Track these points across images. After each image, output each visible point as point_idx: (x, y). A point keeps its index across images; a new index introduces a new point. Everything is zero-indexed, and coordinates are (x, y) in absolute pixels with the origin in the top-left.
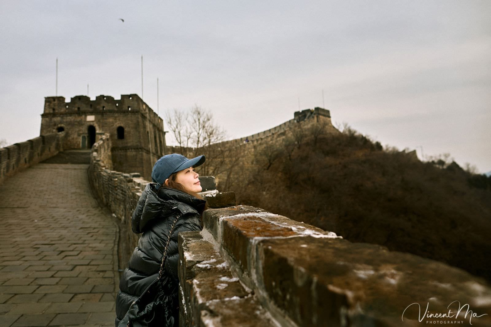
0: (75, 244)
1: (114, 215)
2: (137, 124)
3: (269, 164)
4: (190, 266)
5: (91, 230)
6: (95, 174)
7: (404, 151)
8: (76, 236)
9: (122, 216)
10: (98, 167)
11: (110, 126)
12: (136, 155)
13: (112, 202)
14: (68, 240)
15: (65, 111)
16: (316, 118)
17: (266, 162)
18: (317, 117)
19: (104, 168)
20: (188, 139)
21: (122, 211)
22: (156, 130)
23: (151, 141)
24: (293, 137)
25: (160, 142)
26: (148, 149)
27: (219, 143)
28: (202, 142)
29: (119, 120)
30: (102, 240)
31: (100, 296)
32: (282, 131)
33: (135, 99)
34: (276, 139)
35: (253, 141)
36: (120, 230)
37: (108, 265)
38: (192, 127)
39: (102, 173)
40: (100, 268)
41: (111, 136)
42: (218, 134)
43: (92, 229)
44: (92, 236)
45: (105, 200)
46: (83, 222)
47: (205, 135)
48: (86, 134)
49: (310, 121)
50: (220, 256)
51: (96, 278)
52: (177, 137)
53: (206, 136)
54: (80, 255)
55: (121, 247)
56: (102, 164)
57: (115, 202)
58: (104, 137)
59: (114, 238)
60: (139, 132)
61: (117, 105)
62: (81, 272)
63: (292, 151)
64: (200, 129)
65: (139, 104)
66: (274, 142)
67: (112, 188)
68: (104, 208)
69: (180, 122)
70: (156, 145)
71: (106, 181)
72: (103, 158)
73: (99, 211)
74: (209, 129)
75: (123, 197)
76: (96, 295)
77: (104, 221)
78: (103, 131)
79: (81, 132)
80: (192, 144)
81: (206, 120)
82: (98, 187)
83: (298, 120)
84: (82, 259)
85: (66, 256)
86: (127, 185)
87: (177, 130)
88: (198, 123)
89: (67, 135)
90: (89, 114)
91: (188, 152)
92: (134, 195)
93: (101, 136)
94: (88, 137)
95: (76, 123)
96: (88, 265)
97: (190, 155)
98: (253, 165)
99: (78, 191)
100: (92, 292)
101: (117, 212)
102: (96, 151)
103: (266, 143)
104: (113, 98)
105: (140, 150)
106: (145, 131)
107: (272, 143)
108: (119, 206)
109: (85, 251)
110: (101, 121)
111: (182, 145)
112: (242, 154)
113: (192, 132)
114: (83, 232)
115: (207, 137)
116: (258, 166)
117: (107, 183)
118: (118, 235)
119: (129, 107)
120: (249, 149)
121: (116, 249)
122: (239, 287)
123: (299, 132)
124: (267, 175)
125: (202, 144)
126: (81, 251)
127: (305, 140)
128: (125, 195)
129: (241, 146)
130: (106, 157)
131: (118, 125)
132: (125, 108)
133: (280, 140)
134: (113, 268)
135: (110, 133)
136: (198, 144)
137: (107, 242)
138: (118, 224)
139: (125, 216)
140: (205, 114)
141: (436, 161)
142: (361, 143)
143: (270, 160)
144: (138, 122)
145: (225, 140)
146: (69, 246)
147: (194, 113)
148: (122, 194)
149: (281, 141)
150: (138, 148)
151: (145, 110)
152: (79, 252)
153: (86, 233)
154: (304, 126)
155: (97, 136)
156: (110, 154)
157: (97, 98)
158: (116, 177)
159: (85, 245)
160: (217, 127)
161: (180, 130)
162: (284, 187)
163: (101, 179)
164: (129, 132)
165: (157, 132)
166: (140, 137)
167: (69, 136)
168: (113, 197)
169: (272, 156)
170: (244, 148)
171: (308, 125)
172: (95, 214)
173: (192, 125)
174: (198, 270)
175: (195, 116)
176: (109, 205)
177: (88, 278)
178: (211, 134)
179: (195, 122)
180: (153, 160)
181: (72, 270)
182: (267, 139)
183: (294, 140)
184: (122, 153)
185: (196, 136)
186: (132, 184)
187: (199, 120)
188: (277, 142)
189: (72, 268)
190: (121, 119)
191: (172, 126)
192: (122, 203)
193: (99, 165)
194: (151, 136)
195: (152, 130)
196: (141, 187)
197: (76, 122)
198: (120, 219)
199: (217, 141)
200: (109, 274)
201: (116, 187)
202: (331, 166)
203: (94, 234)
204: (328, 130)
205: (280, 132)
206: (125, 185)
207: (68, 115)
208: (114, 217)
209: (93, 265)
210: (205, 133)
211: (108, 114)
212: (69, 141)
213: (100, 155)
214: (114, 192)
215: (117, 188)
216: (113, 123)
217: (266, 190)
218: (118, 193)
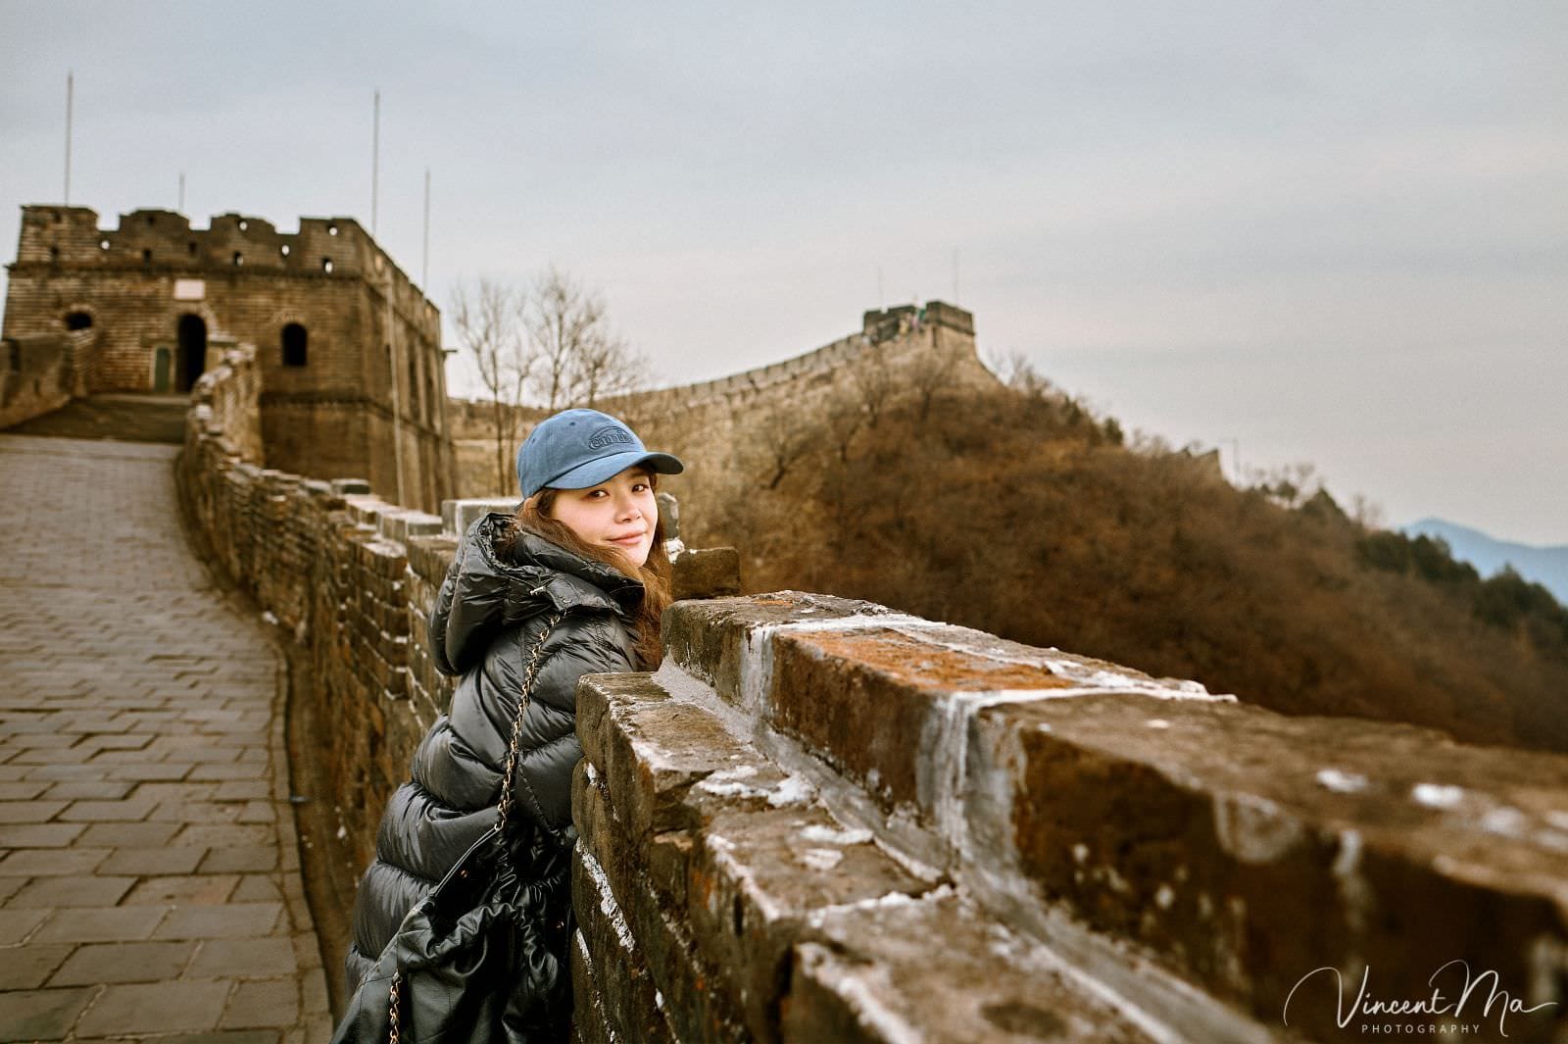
0: (132, 710)
1: (268, 616)
2: (353, 322)
3: (776, 472)
4: (667, 789)
5: (187, 665)
6: (204, 477)
7: (1186, 450)
8: (136, 685)
9: (297, 620)
10: (217, 455)
11: (258, 320)
12: (346, 423)
13: (264, 574)
14: (108, 698)
15: (98, 259)
16: (929, 335)
17: (768, 466)
18: (934, 330)
19: (235, 461)
20: (522, 377)
21: (301, 603)
22: (417, 342)
23: (398, 377)
24: (855, 390)
25: (429, 383)
26: (386, 404)
27: (624, 398)
28: (567, 390)
29: (291, 301)
30: (231, 700)
31: (226, 884)
32: (824, 369)
33: (348, 234)
34: (804, 392)
35: (729, 396)
36: (291, 666)
37: (253, 780)
38: (536, 341)
39: (230, 475)
40: (224, 793)
41: (262, 354)
42: (622, 369)
43: (191, 662)
44: (193, 686)
45: (236, 567)
46: (162, 639)
47: (579, 369)
48: (171, 341)
49: (912, 344)
50: (761, 756)
51: (214, 823)
52: (485, 367)
53: (583, 371)
54: (151, 749)
55: (295, 723)
56: (230, 447)
57: (273, 576)
58: (236, 356)
59: (272, 694)
60: (359, 347)
61: (286, 250)
62: (157, 807)
63: (853, 432)
64: (561, 349)
65: (360, 254)
66: (796, 402)
67: (263, 527)
68: (235, 594)
69: (497, 321)
70: (414, 393)
71: (244, 502)
72: (231, 426)
73: (218, 601)
74: (592, 350)
75: (303, 559)
76: (215, 879)
77: (234, 636)
78: (231, 335)
79: (154, 335)
80: (535, 393)
81: (582, 318)
82: (215, 521)
83: (876, 338)
84: (163, 761)
85: (102, 751)
86: (325, 520)
87: (486, 348)
88: (555, 327)
89: (102, 342)
90: (184, 274)
91: (518, 421)
92: (358, 551)
93: (226, 353)
94: (178, 351)
95: (137, 304)
96: (183, 780)
97: (525, 431)
98: (728, 473)
99: (141, 532)
100: (201, 870)
101: (281, 606)
102: (208, 400)
103: (772, 404)
104: (269, 228)
105: (360, 406)
106: (380, 342)
107: (790, 406)
108: (290, 587)
109: (169, 734)
110: (228, 300)
111: (501, 398)
112: (695, 435)
113: (537, 356)
114: (160, 671)
115: (585, 376)
116: (742, 474)
117: (246, 509)
118: (284, 682)
119: (326, 260)
120: (717, 419)
121: (279, 728)
122: (883, 863)
123: (875, 376)
124: (770, 507)
125: (568, 396)
126: (157, 735)
127: (893, 401)
128: (310, 552)
129: (690, 410)
130: (242, 425)
131: (286, 320)
132: (312, 261)
133: (814, 397)
134: (272, 793)
135: (257, 342)
136: (553, 395)
137: (249, 705)
138: (282, 647)
139: (310, 621)
140: (581, 301)
141: (1273, 486)
142: (1062, 420)
143: (780, 460)
144: (356, 312)
145: (643, 388)
146: (113, 718)
147: (545, 295)
148: (300, 546)
149: (819, 401)
150: (351, 400)
151: (381, 275)
152: (149, 737)
153: (173, 675)
154: (892, 356)
155: (210, 350)
156: (254, 412)
157: (214, 221)
158: (281, 492)
159: (166, 716)
160: (618, 344)
161: (498, 346)
162: (820, 546)
163: (225, 498)
164: (325, 345)
165: (419, 350)
166: (359, 361)
167: (111, 347)
168: (269, 556)
169: (789, 446)
170: (699, 418)
171: (904, 355)
172: (201, 613)
173: (537, 335)
174: (712, 804)
175: (549, 305)
176: (252, 581)
177: (186, 825)
178: (598, 365)
179: (548, 323)
180: (403, 441)
181: (125, 797)
182: (775, 391)
183: (858, 400)
184: (297, 411)
185: (549, 371)
186: (343, 517)
187: (561, 317)
188: (805, 401)
189: (124, 792)
190: (297, 301)
191: (470, 334)
192: (300, 578)
193: (219, 448)
194: (400, 361)
195: (404, 342)
196: (381, 527)
197: (138, 297)
198: (291, 632)
199: (616, 389)
200: (260, 812)
201: (281, 523)
202: (967, 486)
203: (201, 677)
204: (965, 374)
205: (815, 373)
206: (311, 518)
207: (108, 274)
208: (270, 623)
209: (202, 782)
210: (577, 360)
211: (253, 278)
212: (110, 362)
213: (219, 417)
214: (273, 542)
215: (282, 529)
216: (268, 310)
217: (764, 553)
218: (287, 545)
